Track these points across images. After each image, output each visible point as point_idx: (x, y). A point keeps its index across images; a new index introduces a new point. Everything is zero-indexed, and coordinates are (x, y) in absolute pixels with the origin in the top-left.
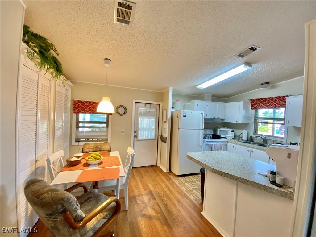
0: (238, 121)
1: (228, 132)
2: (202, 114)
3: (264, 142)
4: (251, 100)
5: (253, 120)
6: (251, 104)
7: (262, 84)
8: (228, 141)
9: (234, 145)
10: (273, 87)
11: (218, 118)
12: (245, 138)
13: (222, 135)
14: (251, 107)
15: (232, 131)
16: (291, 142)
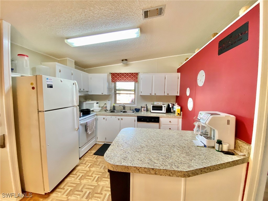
0: (103, 93)
1: (93, 105)
2: (75, 84)
3: (124, 109)
4: (112, 74)
5: (113, 91)
6: (112, 77)
7: (123, 60)
8: (97, 114)
9: (104, 117)
10: (127, 65)
11: (84, 90)
12: (109, 108)
13: (91, 108)
14: (112, 80)
15: (97, 103)
16: (141, 106)
